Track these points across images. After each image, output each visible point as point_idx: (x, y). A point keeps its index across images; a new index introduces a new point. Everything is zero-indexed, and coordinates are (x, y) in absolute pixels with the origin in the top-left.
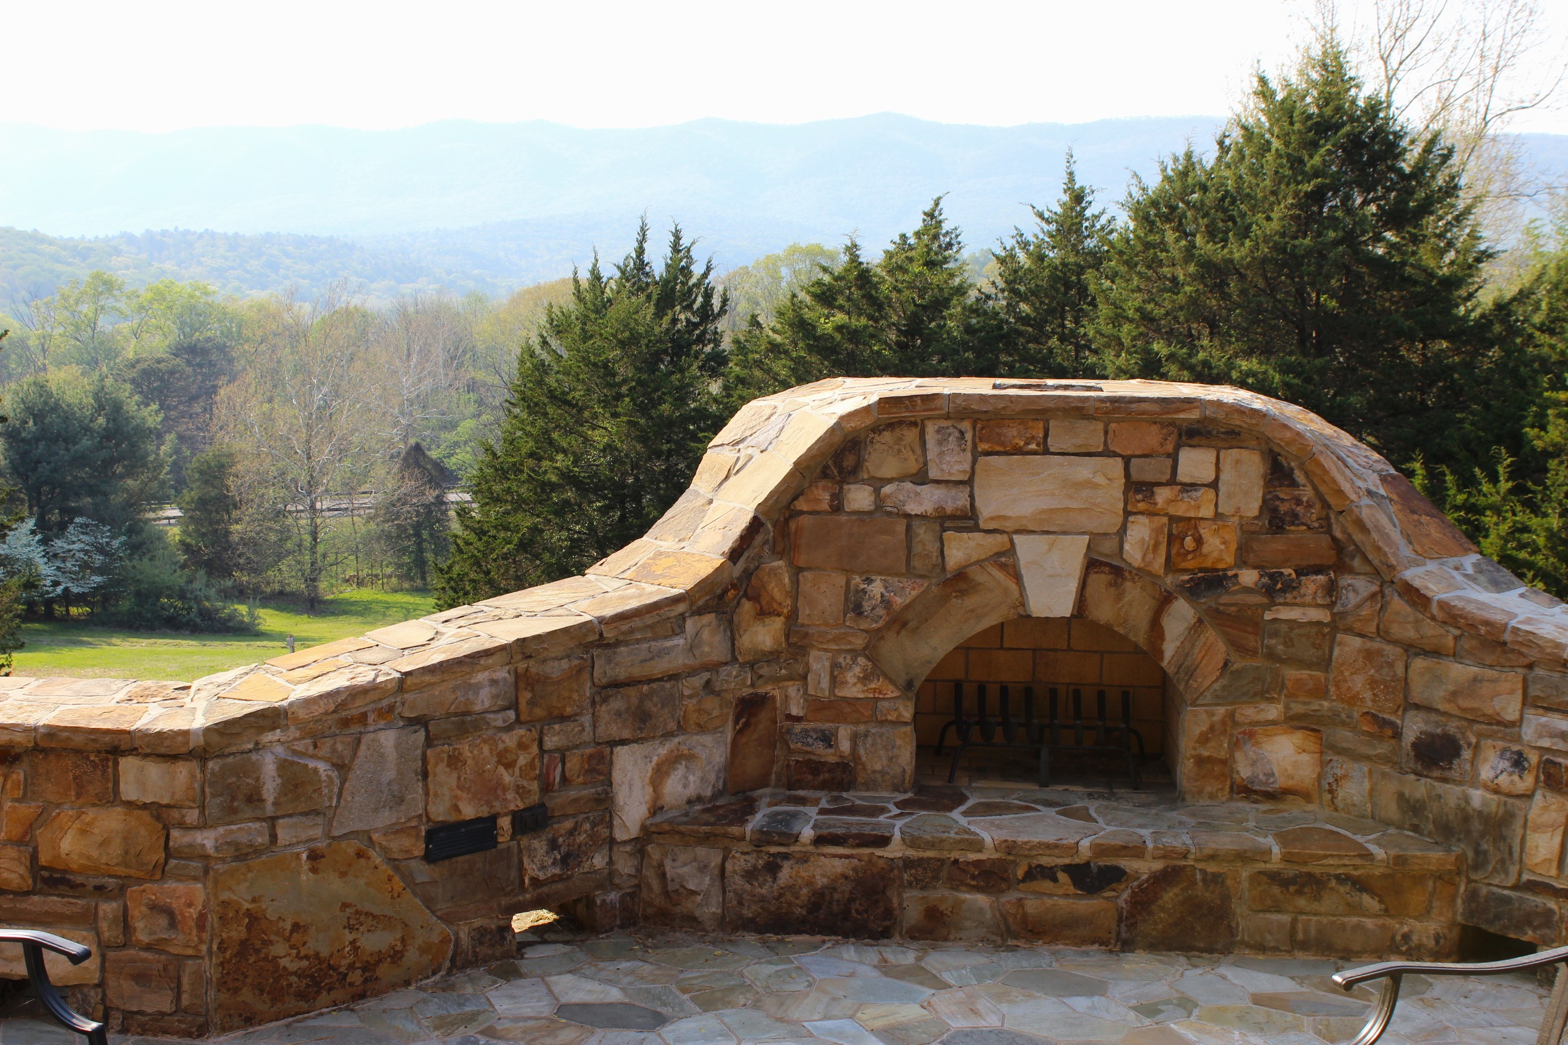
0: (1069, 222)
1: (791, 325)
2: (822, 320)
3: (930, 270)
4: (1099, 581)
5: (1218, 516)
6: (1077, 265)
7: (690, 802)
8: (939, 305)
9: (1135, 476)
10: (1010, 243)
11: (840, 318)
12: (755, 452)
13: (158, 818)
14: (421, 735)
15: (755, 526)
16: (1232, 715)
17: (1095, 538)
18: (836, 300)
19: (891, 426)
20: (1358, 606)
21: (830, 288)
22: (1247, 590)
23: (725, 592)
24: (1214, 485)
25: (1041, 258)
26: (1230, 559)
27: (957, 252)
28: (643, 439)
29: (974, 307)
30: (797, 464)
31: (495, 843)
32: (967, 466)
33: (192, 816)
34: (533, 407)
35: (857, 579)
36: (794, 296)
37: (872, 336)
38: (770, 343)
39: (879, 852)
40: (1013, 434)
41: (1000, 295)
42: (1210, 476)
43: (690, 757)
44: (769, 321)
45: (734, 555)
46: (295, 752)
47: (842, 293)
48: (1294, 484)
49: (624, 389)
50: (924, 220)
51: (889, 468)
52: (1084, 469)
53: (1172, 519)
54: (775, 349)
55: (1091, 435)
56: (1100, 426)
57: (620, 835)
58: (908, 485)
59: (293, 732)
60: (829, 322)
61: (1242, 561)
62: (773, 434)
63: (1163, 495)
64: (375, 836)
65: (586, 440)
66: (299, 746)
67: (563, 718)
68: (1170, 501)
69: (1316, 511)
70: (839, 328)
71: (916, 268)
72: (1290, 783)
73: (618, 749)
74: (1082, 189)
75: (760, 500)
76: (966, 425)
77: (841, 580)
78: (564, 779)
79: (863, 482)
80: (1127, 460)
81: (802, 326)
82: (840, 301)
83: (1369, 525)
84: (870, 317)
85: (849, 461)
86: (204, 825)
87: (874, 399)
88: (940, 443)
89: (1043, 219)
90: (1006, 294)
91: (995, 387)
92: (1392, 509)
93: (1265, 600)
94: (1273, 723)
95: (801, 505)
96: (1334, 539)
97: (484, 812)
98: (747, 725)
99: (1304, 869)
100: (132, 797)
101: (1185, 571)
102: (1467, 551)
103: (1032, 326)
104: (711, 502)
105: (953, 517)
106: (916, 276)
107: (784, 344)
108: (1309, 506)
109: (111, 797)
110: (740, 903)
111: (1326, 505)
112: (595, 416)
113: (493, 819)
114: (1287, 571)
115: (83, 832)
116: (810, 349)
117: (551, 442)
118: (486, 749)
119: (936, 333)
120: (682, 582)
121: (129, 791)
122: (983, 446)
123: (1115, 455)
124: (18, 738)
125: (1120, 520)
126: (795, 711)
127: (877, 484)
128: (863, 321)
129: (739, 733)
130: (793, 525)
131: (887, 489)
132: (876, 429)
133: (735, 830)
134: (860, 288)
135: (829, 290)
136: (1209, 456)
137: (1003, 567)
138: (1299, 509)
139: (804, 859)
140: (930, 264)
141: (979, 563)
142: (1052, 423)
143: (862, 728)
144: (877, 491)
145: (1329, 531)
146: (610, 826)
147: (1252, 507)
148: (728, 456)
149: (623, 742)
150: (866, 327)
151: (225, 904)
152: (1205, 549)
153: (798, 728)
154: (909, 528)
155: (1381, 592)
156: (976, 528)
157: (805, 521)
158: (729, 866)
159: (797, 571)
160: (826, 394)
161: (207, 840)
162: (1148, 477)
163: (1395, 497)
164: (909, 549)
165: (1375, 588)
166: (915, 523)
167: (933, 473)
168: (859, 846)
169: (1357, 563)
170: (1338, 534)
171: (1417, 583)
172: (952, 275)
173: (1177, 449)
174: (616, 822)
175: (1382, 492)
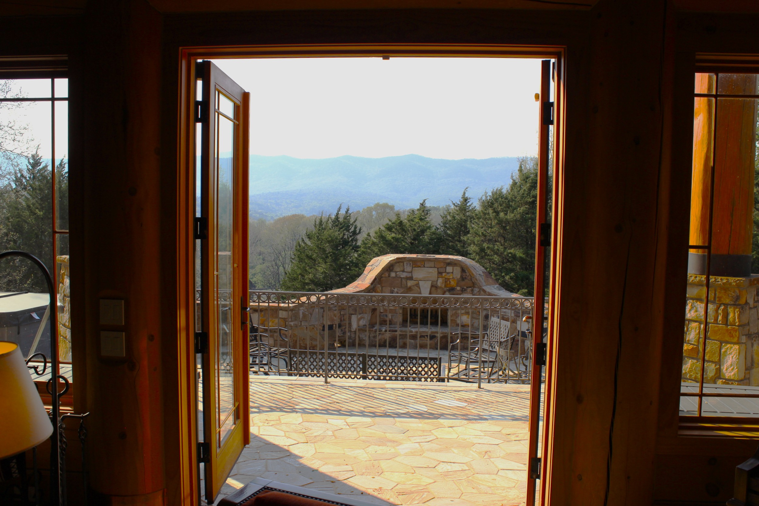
0: (463, 207)
1: (379, 237)
2: (388, 236)
3: (421, 221)
4: (433, 289)
5: (453, 278)
6: (464, 219)
7: (364, 325)
8: (423, 232)
9: (439, 271)
10: (446, 213)
11: (393, 235)
12: (375, 267)
13: (284, 320)
14: (322, 310)
15: (375, 279)
16: (456, 312)
17: (433, 282)
18: (392, 229)
19: (398, 262)
20: (476, 293)
21: (391, 226)
22: (458, 291)
23: (370, 290)
24: (452, 273)
25: (454, 217)
26: (455, 285)
27: (429, 216)
28: (334, 270)
29: (434, 232)
30: (382, 268)
31: (333, 329)
32: (411, 269)
33: (290, 320)
34: (301, 260)
35: (392, 288)
36: (380, 228)
37: (403, 240)
38: (373, 242)
39: (396, 333)
40: (419, 264)
41: (441, 228)
42: (452, 271)
43: (364, 318)
44: (372, 234)
45: (372, 284)
46: (305, 311)
47: (394, 228)
48: (466, 273)
49: (329, 255)
50: (420, 206)
51: (398, 270)
52: (431, 270)
53: (446, 278)
54: (374, 244)
55: (432, 264)
56: (433, 263)
57: (352, 330)
58: (401, 272)
59: (304, 308)
60: (390, 236)
61: (457, 286)
62: (378, 264)
63: (444, 274)
64: (315, 326)
65: (317, 270)
66: (305, 310)
67: (344, 309)
68: (445, 275)
69: (469, 277)
70: (393, 238)
71: (417, 220)
72: (466, 324)
73: (352, 315)
74: (467, 197)
75: (376, 275)
76: (411, 262)
77: (390, 289)
78: (344, 320)
79: (394, 272)
80: (438, 268)
81: (382, 237)
82: (394, 230)
83: (478, 279)
84: (402, 235)
85: (391, 268)
86: (292, 321)
87: (396, 258)
88: (407, 265)
89: (455, 205)
90: (443, 227)
91: (417, 256)
92: (483, 277)
93: (461, 292)
94: (463, 313)
95: (383, 276)
96: (473, 282)
97: (331, 324)
98: (373, 313)
99: (465, 336)
100: (281, 317)
101: (448, 287)
102: (496, 284)
103: (451, 238)
104: (367, 275)
105: (409, 278)
106: (417, 222)
107: (377, 242)
108: (468, 276)
109: (277, 317)
110: (372, 342)
111: (471, 276)
112: (319, 263)
113: (333, 325)
114: (465, 287)
115: (273, 322)
116: (384, 244)
117: (306, 270)
118: (332, 313)
119: (421, 240)
120: (363, 288)
121: (280, 316)
122: (414, 266)
123: (436, 267)
124: (264, 307)
125: (437, 279)
126: (382, 311)
127: (396, 272)
128: (400, 236)
129: (372, 314)
130: (382, 279)
131: (398, 273)
132: (396, 263)
133: (372, 329)
134: (400, 226)
135: (390, 226)
136: (451, 268)
137: (417, 286)
138: (467, 277)
139: (383, 334)
140: (421, 219)
141: (413, 286)
142: (425, 262)
143: (393, 314)
144: (396, 273)
145: (472, 281)
146: (351, 328)
147: (459, 276)
148: (370, 267)
149: (353, 314)
150: (401, 238)
151: (294, 334)
152: (451, 283)
153: (382, 314)
154: (401, 280)
155: (480, 291)
156: (413, 280)
157: (383, 278)
158: (370, 335)
159: (382, 287)
160: (388, 257)
161: (292, 324)
162: (442, 271)
163: (484, 275)
164: (401, 283)
165: (479, 290)
166: (402, 279)
167: (405, 270)
168: (392, 332)
169: (476, 286)
170: (473, 281)
171: (485, 289)
172: (427, 223)
173: (446, 267)
174: (352, 328)
175: (482, 274)
